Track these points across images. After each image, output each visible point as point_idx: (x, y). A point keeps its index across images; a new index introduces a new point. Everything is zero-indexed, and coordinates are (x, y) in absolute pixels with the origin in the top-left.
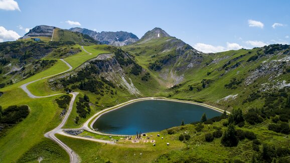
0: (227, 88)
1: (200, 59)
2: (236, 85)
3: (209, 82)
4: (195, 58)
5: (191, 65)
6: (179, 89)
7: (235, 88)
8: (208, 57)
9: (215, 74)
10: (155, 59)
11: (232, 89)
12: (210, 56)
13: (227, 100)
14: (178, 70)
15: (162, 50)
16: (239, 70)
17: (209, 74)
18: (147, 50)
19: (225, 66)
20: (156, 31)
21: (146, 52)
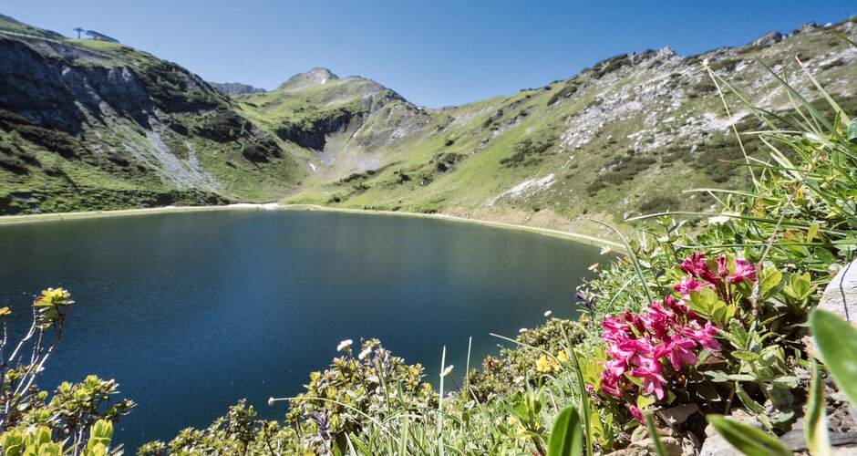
0: (509, 167)
1: (421, 118)
2: (536, 156)
3: (453, 159)
4: (409, 117)
5: (400, 132)
6: (366, 183)
7: (536, 163)
8: (442, 114)
9: (464, 143)
10: (303, 115)
11: (526, 165)
12: (445, 112)
13: (524, 194)
14: (367, 144)
15: (326, 100)
16: (530, 125)
17: (450, 143)
18: (283, 100)
19: (490, 121)
20: (318, 75)
21: (281, 103)
